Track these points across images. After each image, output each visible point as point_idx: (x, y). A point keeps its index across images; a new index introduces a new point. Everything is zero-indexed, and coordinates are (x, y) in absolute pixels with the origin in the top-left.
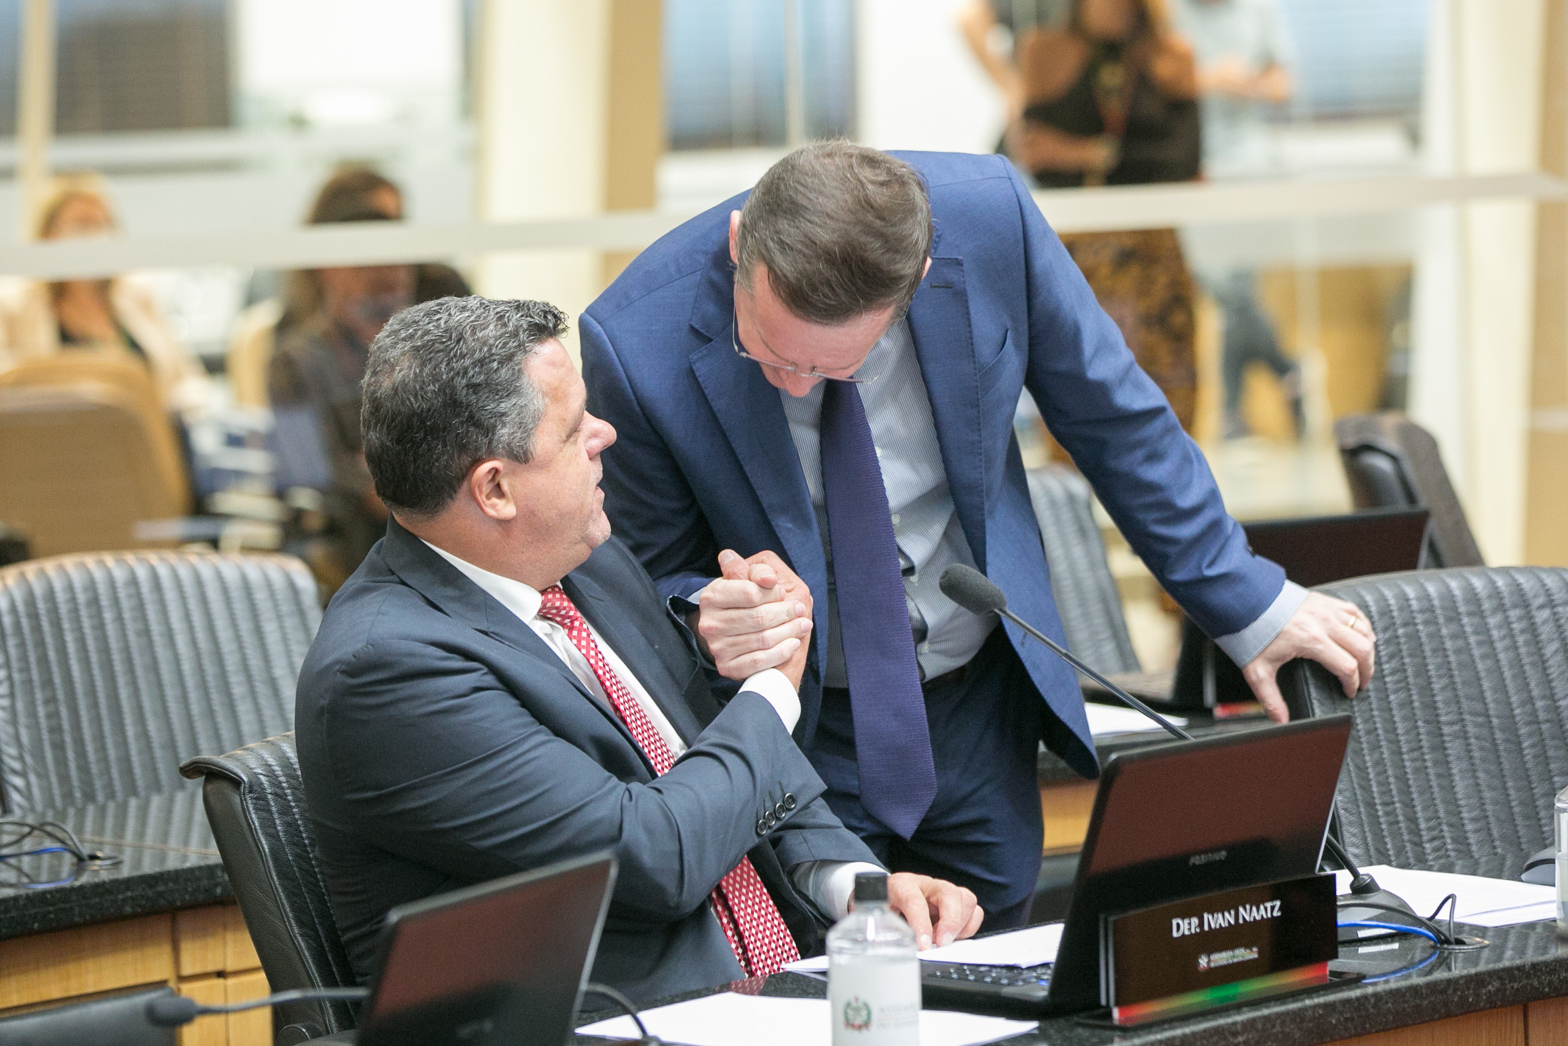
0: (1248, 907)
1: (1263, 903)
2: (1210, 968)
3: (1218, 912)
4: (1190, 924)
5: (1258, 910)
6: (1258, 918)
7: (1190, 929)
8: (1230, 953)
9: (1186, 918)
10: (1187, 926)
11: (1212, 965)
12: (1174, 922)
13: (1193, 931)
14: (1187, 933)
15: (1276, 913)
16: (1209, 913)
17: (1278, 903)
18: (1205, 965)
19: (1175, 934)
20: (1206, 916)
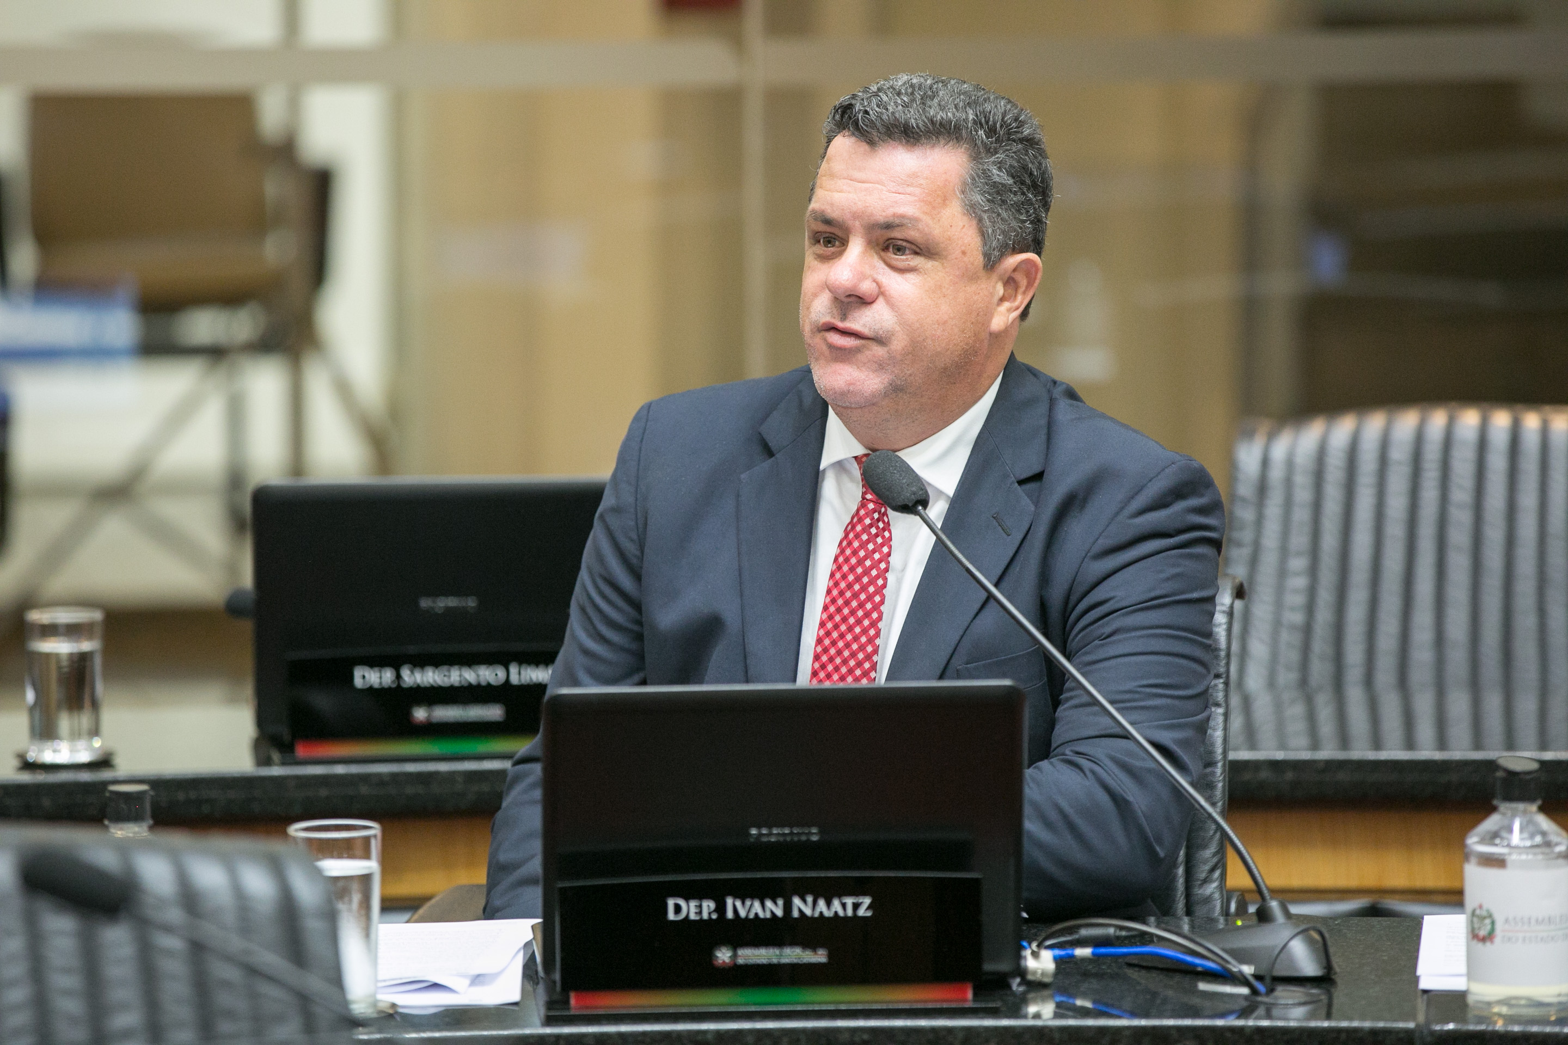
0: (810, 899)
1: (840, 896)
2: (735, 965)
3: (753, 897)
4: (700, 907)
5: (829, 904)
6: (827, 913)
7: (700, 913)
8: (777, 951)
9: (694, 898)
10: (693, 910)
11: (740, 961)
12: (671, 903)
13: (705, 916)
14: (693, 916)
15: (861, 912)
16: (736, 896)
17: (867, 901)
18: (727, 960)
19: (671, 916)
20: (729, 901)
